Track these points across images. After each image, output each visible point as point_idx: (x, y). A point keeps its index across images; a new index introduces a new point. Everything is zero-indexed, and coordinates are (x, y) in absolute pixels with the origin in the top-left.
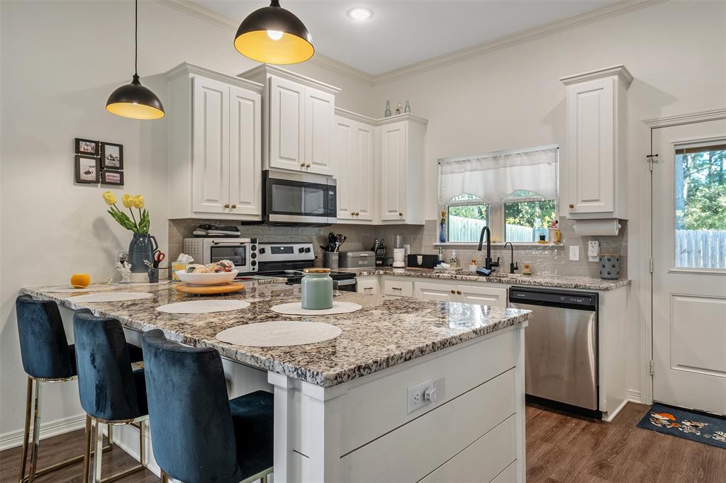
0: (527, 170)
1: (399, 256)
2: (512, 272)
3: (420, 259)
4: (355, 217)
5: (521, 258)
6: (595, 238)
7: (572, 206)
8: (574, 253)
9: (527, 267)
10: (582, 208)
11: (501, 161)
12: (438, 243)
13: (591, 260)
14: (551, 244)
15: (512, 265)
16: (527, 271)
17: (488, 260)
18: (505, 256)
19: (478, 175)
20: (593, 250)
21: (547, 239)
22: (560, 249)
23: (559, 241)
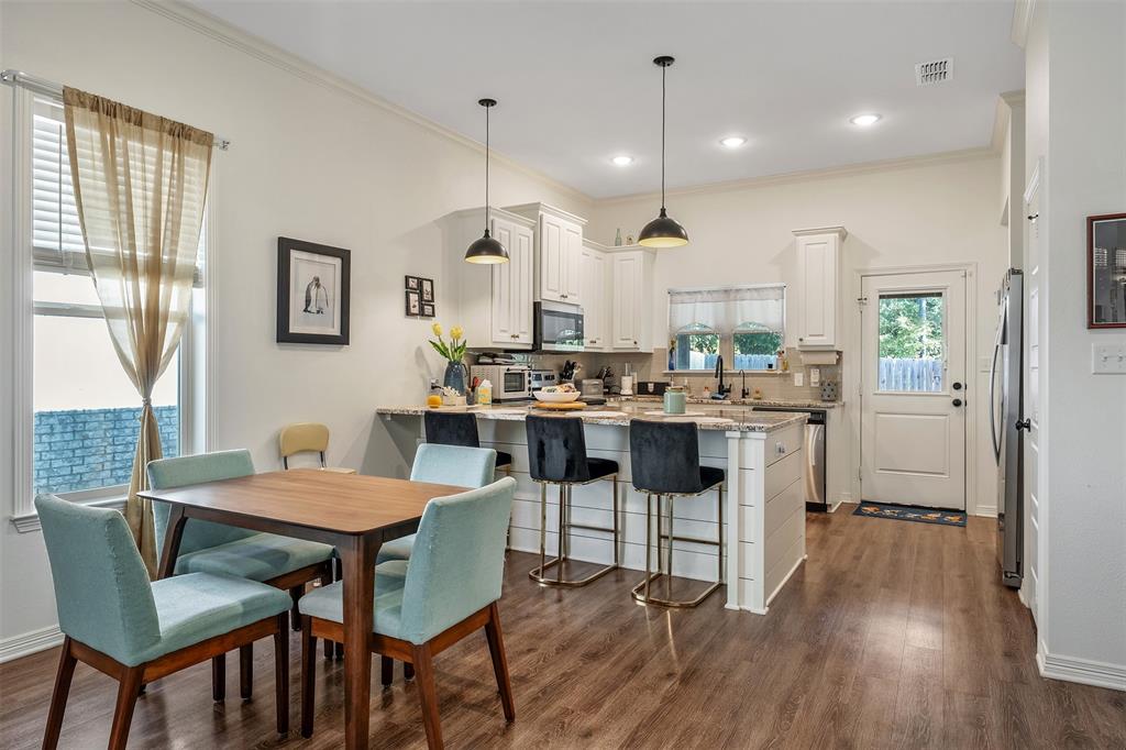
0: (757, 304)
1: (627, 384)
2: (743, 397)
3: (651, 387)
4: (592, 345)
5: (752, 383)
6: (818, 366)
7: (801, 340)
8: (799, 379)
9: (757, 392)
10: (809, 341)
11: (732, 295)
12: (667, 371)
13: (813, 385)
14: (779, 372)
15: (744, 390)
16: (758, 396)
17: (721, 387)
18: (737, 384)
19: (710, 306)
20: (815, 377)
21: (774, 368)
22: (786, 376)
23: (786, 369)
